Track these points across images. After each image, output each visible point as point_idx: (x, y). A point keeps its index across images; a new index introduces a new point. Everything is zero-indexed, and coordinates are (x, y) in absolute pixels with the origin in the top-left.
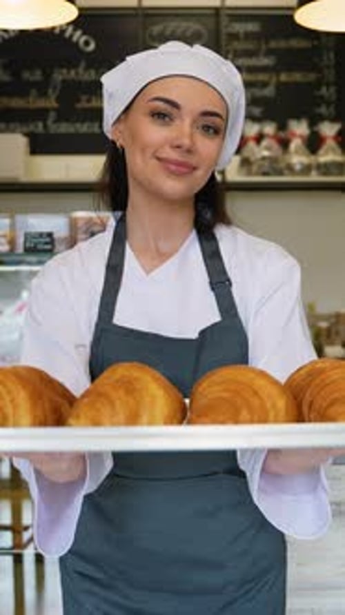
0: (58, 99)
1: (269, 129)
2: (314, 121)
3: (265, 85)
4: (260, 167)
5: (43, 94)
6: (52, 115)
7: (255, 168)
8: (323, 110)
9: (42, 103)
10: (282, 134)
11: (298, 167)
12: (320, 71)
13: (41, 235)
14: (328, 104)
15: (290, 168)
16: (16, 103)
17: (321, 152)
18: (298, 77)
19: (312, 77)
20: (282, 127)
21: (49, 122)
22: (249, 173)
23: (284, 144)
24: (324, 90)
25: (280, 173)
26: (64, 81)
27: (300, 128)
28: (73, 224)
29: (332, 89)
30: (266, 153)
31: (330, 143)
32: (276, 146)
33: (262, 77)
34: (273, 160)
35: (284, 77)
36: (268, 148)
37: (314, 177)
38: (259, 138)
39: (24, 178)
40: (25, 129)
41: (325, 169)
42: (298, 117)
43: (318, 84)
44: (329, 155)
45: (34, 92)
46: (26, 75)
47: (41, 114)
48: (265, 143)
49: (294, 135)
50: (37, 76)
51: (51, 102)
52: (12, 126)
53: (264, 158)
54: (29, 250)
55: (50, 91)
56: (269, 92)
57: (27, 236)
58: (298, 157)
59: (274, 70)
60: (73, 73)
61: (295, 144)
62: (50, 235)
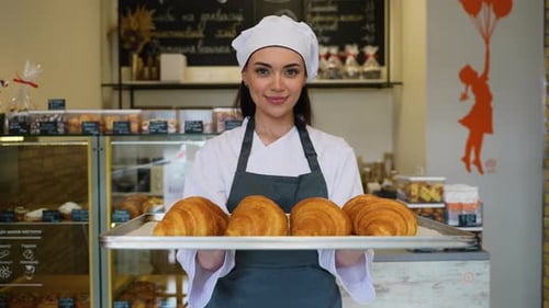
0: (204, 32)
1: (334, 50)
2: (362, 45)
3: (331, 23)
4: (329, 73)
5: (195, 29)
6: (200, 42)
7: (325, 74)
8: (367, 38)
9: (194, 35)
10: (342, 54)
11: (351, 74)
12: (364, 14)
13: (195, 122)
14: (370, 34)
15: (347, 74)
16: (179, 35)
17: (366, 64)
18: (351, 18)
19: (360, 18)
20: (342, 49)
21: (199, 46)
22: (322, 78)
23: (343, 59)
24: (368, 27)
25: (341, 78)
26: (208, 22)
27: (353, 50)
28: (215, 117)
29: (373, 26)
30: (332, 66)
31: (371, 59)
32: (338, 61)
33: (329, 18)
34: (336, 70)
35: (342, 18)
36: (333, 62)
37: (362, 80)
38: (327, 56)
39: (183, 81)
40: (185, 51)
41: (368, 75)
42: (351, 43)
43: (363, 23)
44: (370, 66)
45: (189, 28)
46: (185, 17)
47: (194, 41)
48: (331, 59)
49: (349, 54)
50: (191, 18)
51: (200, 34)
52: (176, 49)
53: (331, 69)
54: (187, 132)
55: (199, 27)
56: (333, 27)
57: (186, 122)
58: (351, 68)
59: (338, 14)
60: (213, 16)
61: (350, 60)
62: (201, 122)
